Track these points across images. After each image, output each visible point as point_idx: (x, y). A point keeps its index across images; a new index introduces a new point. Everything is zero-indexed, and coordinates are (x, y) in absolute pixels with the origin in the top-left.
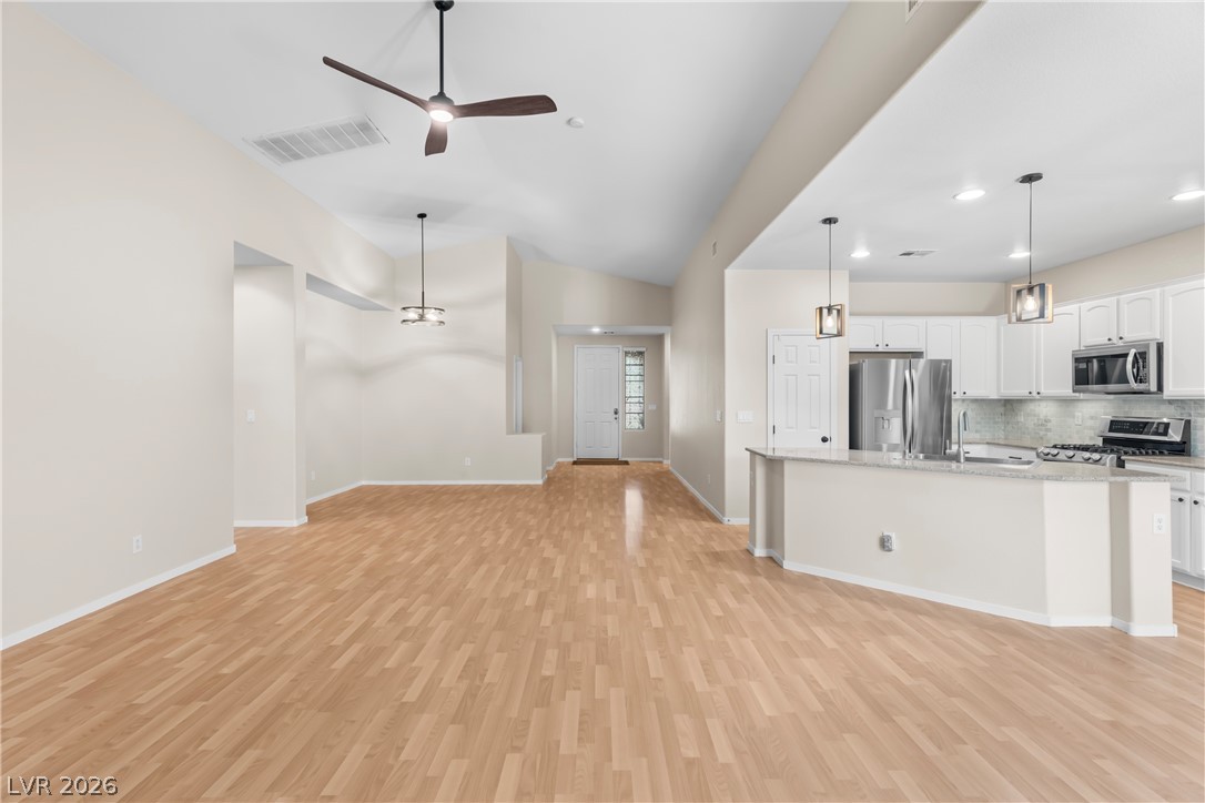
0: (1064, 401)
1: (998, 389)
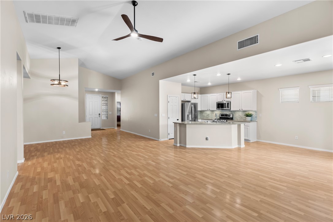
0: (213, 111)
1: (201, 108)
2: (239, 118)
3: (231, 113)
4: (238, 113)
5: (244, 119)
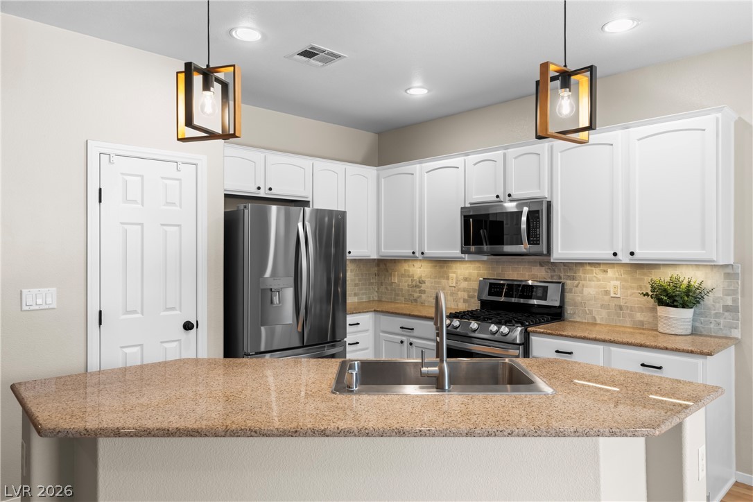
2: (604, 313)
3: (552, 277)
4: (599, 280)
5: (639, 316)
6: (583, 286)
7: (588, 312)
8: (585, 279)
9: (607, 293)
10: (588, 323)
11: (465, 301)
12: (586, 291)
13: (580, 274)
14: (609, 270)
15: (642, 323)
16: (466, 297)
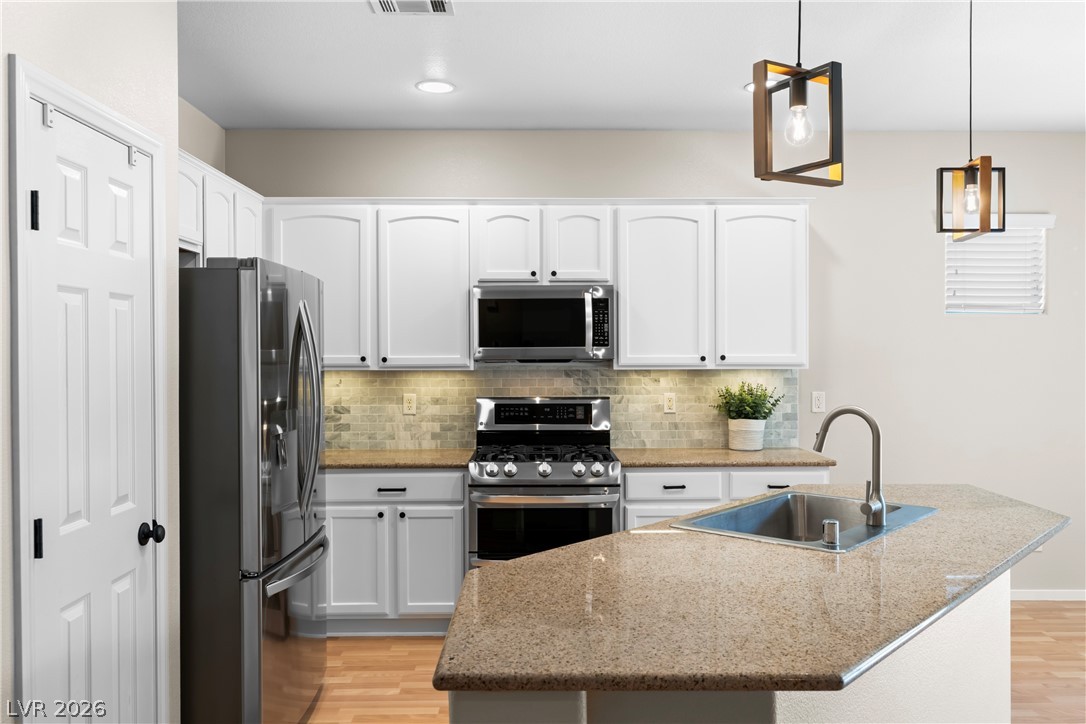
2: (656, 435)
3: (584, 391)
4: (648, 392)
5: (697, 434)
6: (628, 401)
7: (634, 435)
8: (631, 392)
9: (659, 408)
10: (634, 450)
11: (434, 436)
12: (632, 407)
13: (624, 385)
14: (662, 379)
15: (700, 442)
16: (438, 430)
